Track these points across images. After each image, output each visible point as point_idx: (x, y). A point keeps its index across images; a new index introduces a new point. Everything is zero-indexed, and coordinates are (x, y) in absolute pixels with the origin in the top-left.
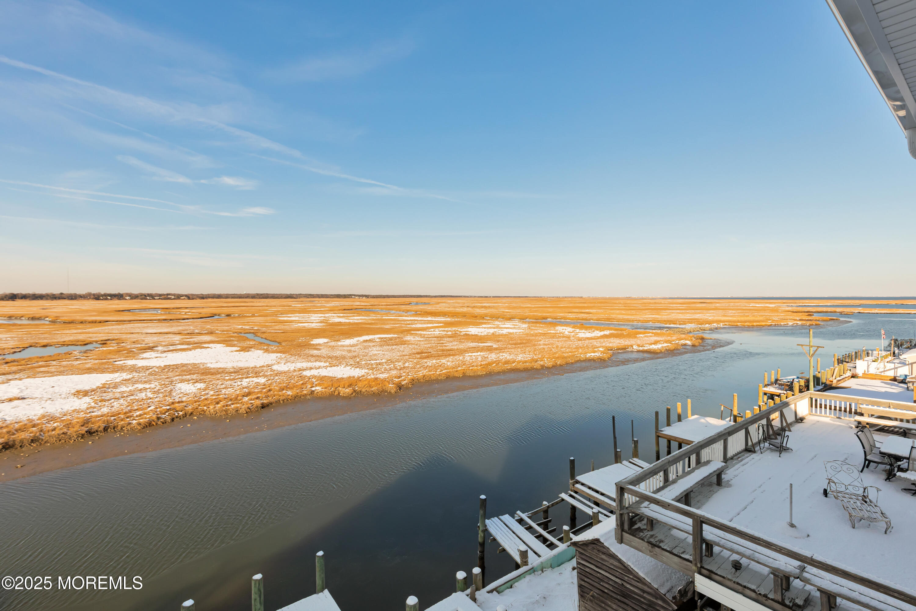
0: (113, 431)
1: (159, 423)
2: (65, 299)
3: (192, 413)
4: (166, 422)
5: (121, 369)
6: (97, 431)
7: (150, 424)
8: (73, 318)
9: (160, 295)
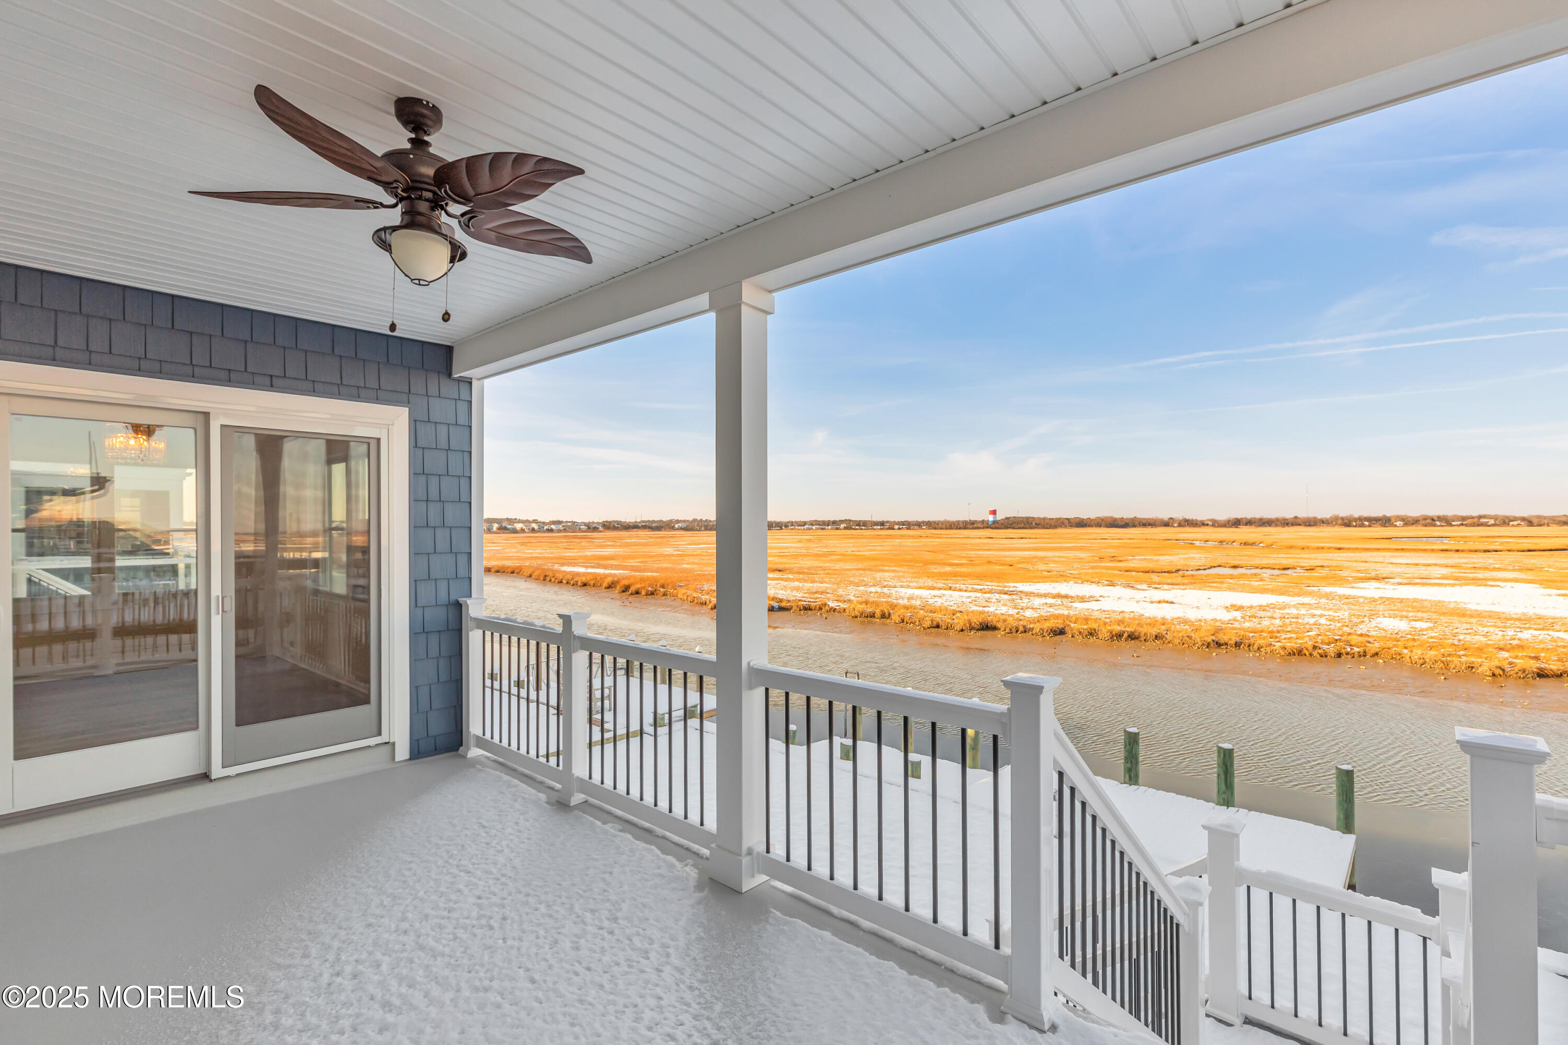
0: (1246, 648)
1: (1315, 653)
2: (1300, 525)
3: (1377, 654)
4: (1326, 656)
5: (1310, 594)
6: (1226, 644)
7: (1301, 651)
8: (1293, 544)
9: (1464, 518)
